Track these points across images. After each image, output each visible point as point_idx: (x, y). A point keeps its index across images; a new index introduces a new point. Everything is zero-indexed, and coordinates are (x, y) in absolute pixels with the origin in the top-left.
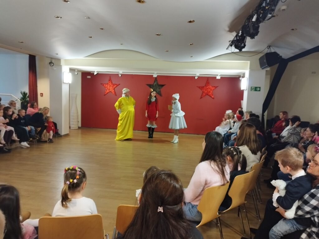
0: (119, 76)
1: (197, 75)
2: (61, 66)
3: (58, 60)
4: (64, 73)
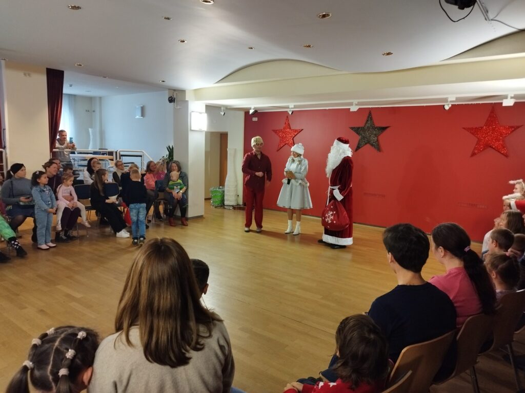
1: (449, 100)
2: (187, 101)
3: (183, 92)
4: (192, 113)
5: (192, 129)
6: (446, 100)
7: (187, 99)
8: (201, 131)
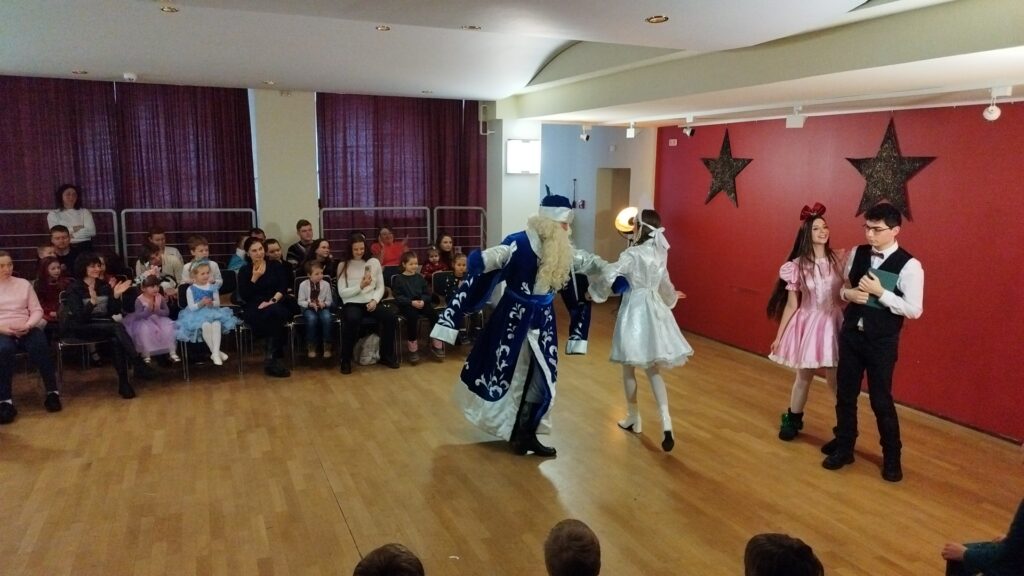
0: (686, 134)
1: (995, 94)
2: (500, 121)
3: (491, 104)
4: (509, 142)
5: (509, 171)
6: (986, 93)
7: (498, 117)
8: (526, 174)
